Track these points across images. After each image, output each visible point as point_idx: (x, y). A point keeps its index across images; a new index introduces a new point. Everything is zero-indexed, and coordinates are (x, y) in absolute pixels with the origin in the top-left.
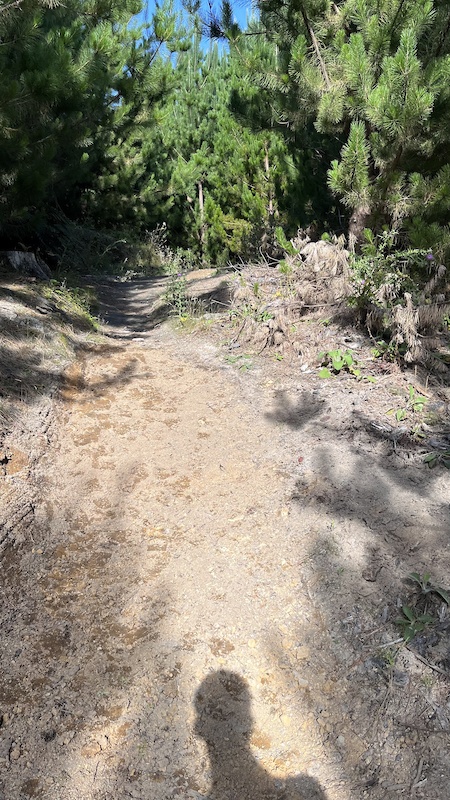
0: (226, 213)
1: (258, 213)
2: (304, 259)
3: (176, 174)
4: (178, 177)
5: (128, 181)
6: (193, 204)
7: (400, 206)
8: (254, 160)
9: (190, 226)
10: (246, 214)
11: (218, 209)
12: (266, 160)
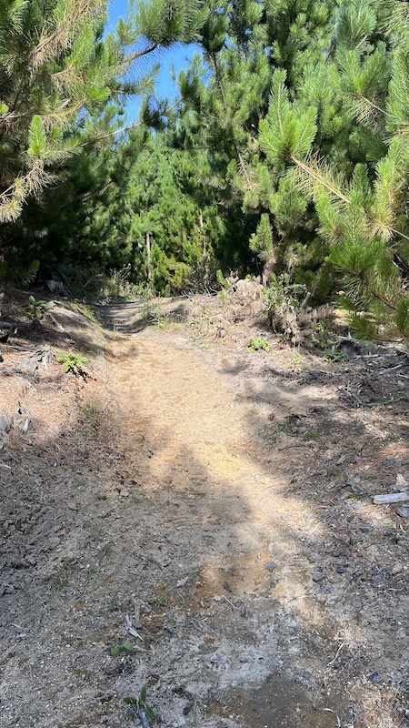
0: (169, 257)
1: (195, 258)
2: (235, 291)
3: (134, 227)
4: (136, 229)
5: (98, 232)
6: (142, 250)
7: (292, 260)
8: (190, 219)
9: (139, 267)
10: (186, 259)
11: (162, 254)
12: (201, 218)
